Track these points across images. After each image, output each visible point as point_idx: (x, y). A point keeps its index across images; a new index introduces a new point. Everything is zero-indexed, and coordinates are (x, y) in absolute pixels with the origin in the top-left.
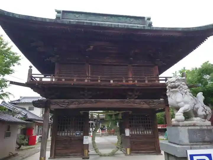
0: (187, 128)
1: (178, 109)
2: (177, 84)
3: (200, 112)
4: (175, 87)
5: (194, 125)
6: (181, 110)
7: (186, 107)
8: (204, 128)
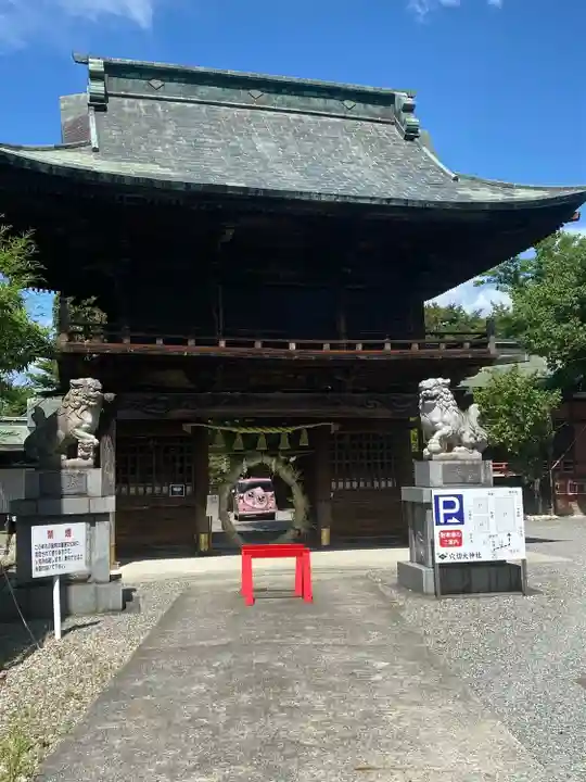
0: (442, 463)
1: (434, 433)
2: (435, 392)
3: (467, 438)
4: (433, 398)
5: (455, 459)
6: (438, 434)
7: (445, 430)
8: (467, 462)
